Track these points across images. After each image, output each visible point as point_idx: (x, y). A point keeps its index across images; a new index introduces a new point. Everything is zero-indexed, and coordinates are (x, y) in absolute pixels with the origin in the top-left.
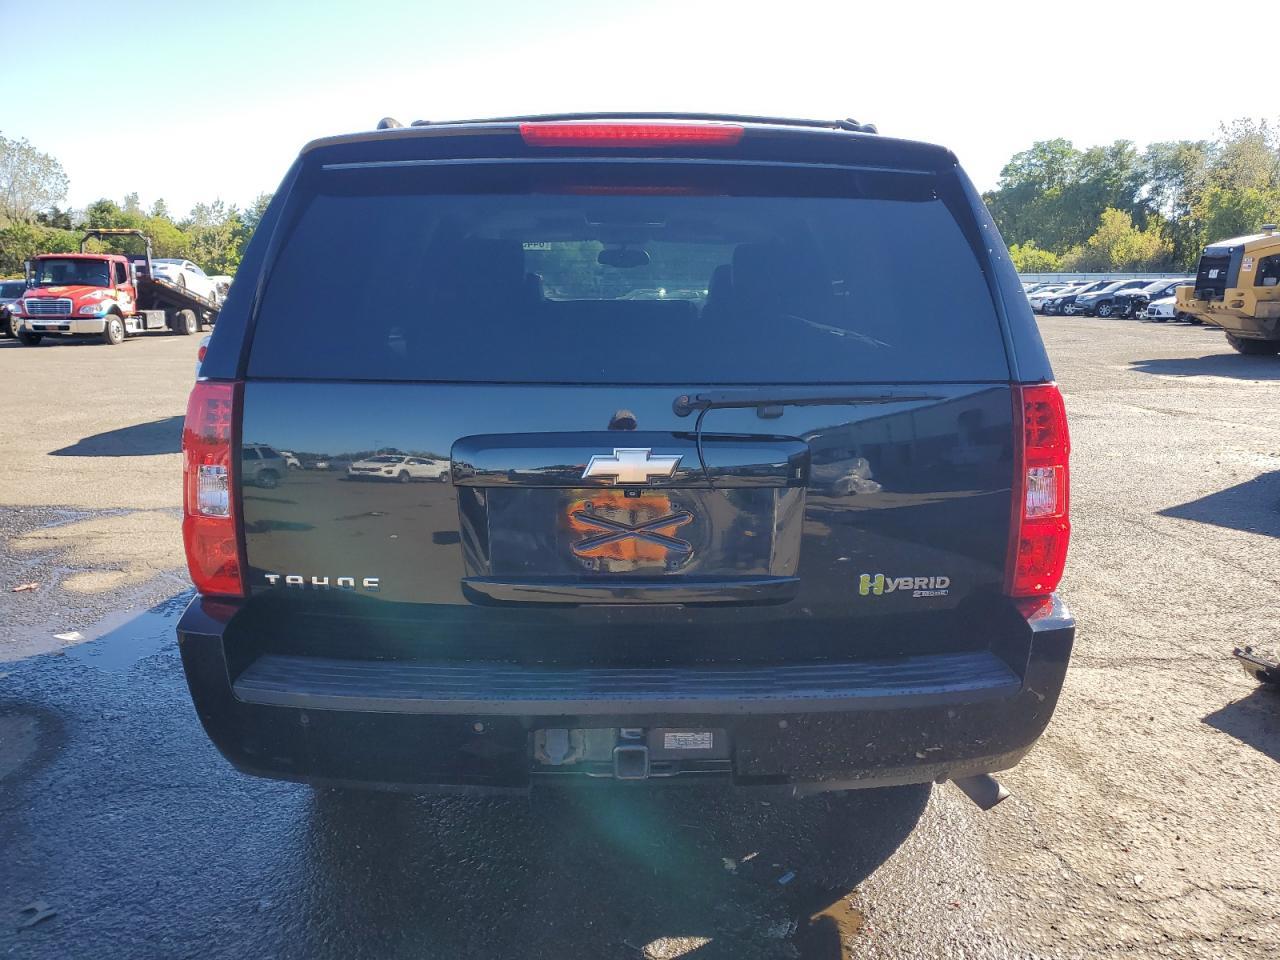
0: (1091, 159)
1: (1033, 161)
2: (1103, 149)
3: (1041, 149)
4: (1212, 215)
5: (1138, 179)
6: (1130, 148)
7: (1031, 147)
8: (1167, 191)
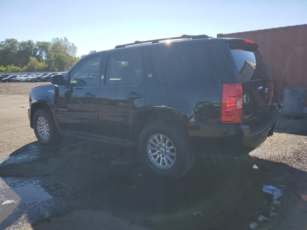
0: (23, 44)
1: (7, 44)
2: (26, 42)
3: (8, 41)
4: (55, 59)
5: (36, 50)
6: (32, 43)
7: (5, 40)
8: (43, 53)
